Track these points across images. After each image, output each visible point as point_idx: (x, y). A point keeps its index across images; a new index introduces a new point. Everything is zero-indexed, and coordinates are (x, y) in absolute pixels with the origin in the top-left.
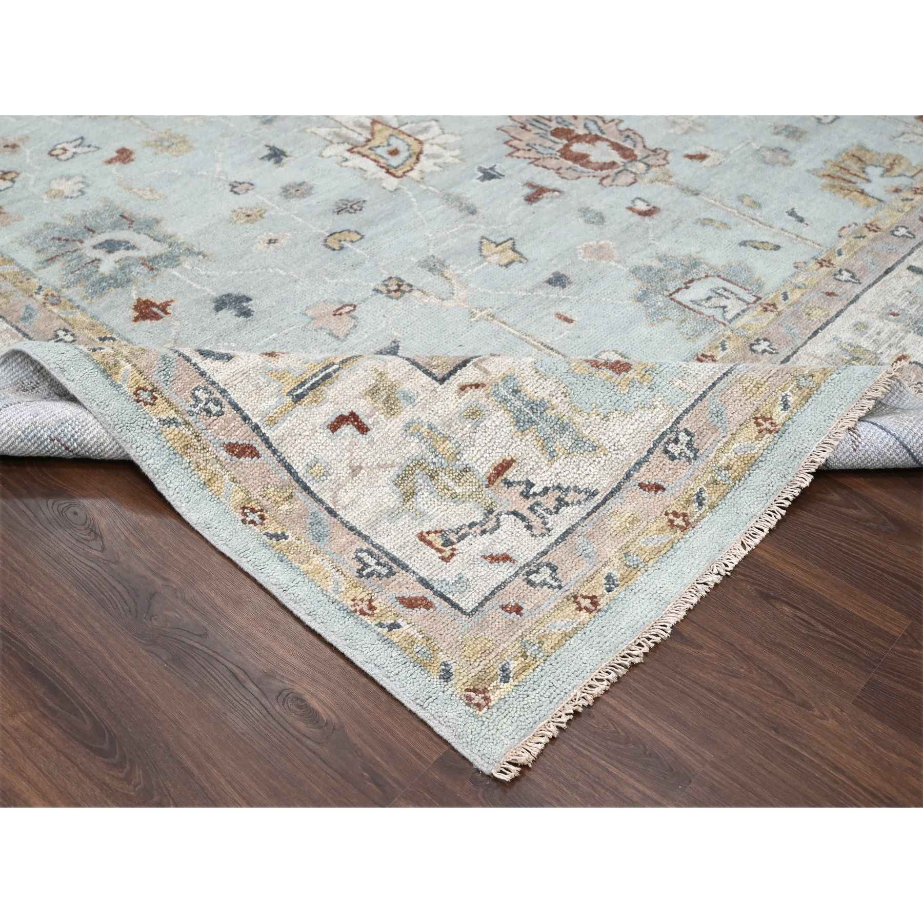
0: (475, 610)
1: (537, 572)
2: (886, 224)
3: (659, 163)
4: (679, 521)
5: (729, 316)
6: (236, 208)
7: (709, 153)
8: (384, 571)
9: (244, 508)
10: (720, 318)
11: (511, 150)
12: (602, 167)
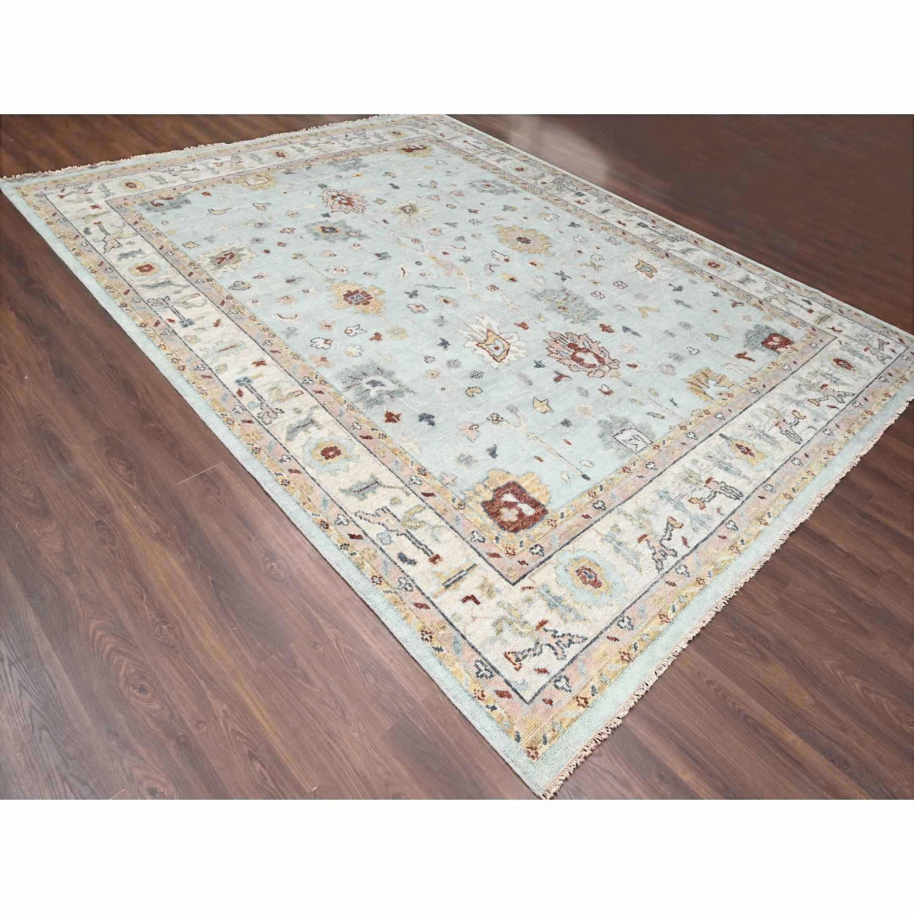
0: (531, 701)
1: (559, 681)
2: (713, 411)
3: (615, 367)
4: (626, 657)
5: (638, 449)
6: (427, 370)
7: (638, 364)
8: (489, 674)
9: (422, 631)
10: (634, 450)
11: (549, 353)
12: (590, 366)
